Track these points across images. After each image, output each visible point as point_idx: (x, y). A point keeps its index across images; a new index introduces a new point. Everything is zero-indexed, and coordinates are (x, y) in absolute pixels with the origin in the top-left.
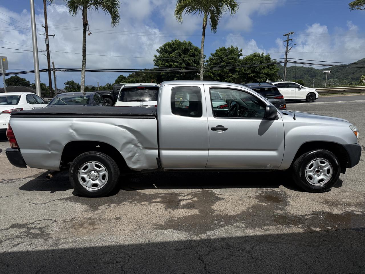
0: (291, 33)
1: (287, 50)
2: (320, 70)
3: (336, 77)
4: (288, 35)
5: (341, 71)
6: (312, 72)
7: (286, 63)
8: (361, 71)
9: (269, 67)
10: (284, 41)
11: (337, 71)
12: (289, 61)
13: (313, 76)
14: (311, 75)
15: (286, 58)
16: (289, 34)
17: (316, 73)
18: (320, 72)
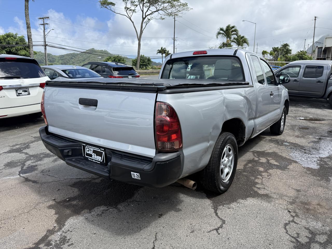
0: (47, 18)
1: (45, 34)
2: (57, 56)
3: (71, 63)
4: (43, 18)
5: (74, 58)
6: (49, 57)
7: (46, 47)
8: (89, 59)
9: (25, 49)
10: (40, 24)
11: (72, 58)
12: (48, 45)
13: (52, 61)
14: (49, 60)
15: (45, 42)
16: (45, 18)
17: (54, 59)
18: (58, 58)
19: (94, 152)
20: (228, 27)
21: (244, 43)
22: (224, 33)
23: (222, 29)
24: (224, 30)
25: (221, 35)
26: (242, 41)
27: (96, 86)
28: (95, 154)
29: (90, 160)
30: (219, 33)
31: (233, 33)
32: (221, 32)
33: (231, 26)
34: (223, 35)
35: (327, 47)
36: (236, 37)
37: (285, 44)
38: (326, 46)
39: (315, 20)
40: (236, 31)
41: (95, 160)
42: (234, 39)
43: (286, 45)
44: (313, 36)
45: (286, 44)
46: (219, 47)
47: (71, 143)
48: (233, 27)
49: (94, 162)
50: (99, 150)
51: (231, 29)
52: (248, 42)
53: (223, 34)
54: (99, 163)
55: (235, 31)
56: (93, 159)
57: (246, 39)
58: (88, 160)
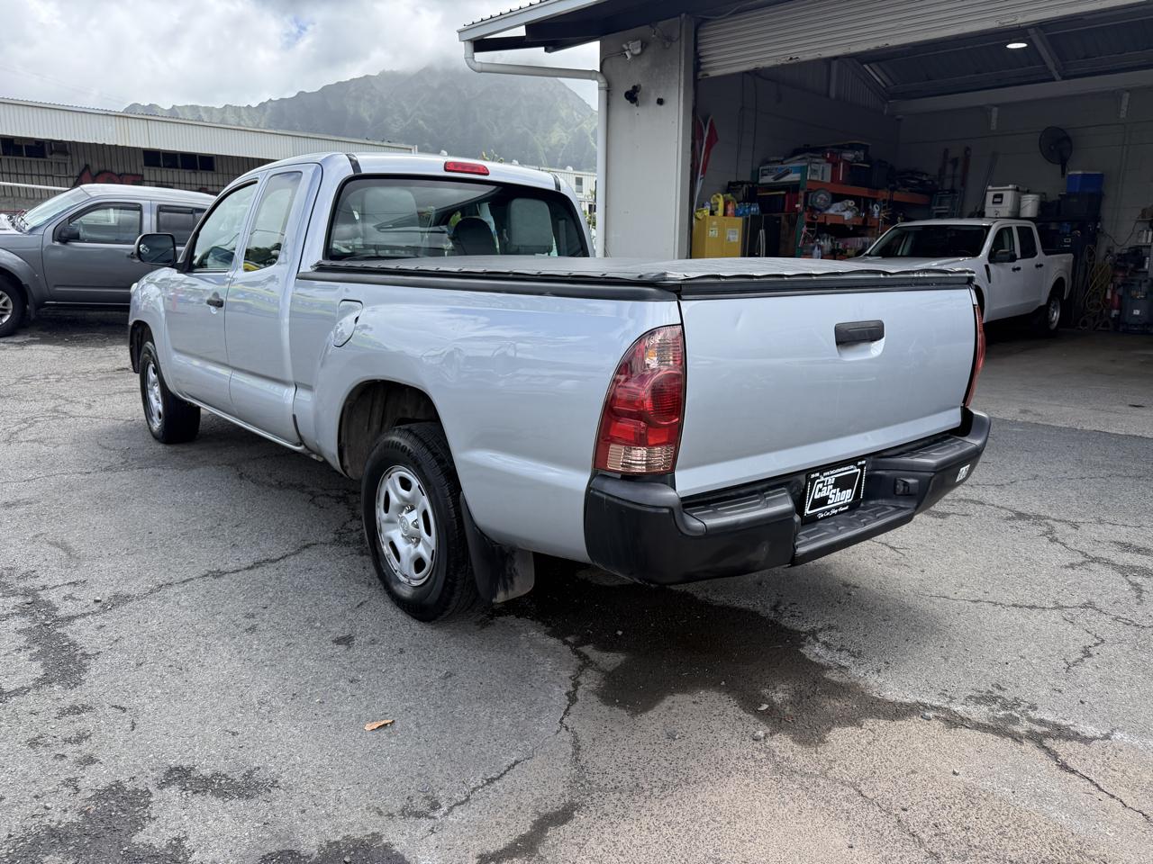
29: (822, 519)
41: (835, 508)
49: (834, 515)
50: (853, 469)
54: (847, 508)
58: (818, 520)
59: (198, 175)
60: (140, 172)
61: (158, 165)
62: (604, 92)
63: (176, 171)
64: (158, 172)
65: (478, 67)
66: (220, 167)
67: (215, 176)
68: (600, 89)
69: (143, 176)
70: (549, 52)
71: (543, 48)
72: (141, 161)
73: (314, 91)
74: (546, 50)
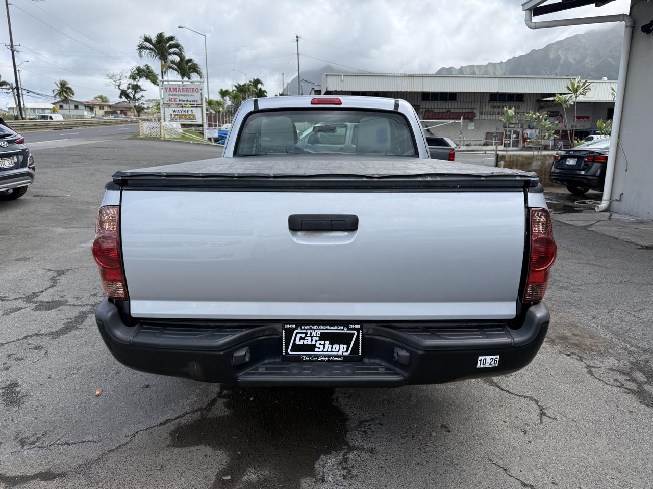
19: (323, 337)
20: (160, 36)
21: (192, 72)
22: (155, 49)
23: (147, 40)
24: (153, 41)
25: (148, 51)
26: (189, 69)
27: (341, 184)
28: (327, 342)
29: (306, 361)
30: (142, 48)
31: (172, 50)
32: (148, 45)
33: (167, 35)
34: (151, 51)
35: (330, 90)
36: (177, 59)
37: (255, 79)
38: (328, 90)
39: (298, 41)
40: (177, 48)
41: (325, 356)
42: (173, 62)
43: (257, 82)
44: (297, 69)
45: (257, 79)
46: (131, 76)
47: (246, 332)
48: (171, 38)
49: (322, 361)
50: (343, 329)
51: (168, 42)
52: (201, 71)
53: (150, 49)
54: (341, 359)
55: (177, 46)
56: (318, 356)
57: (196, 64)
58: (302, 360)
59: (447, 103)
60: (419, 104)
61: (428, 100)
62: (629, 29)
63: (436, 102)
64: (428, 104)
65: (533, 25)
66: (459, 99)
67: (456, 104)
68: (626, 27)
69: (419, 106)
70: (599, 6)
71: (594, 4)
72: (420, 98)
73: (541, 48)
74: (596, 6)
